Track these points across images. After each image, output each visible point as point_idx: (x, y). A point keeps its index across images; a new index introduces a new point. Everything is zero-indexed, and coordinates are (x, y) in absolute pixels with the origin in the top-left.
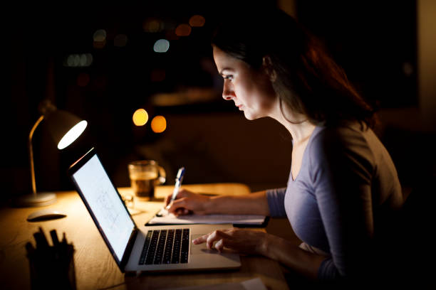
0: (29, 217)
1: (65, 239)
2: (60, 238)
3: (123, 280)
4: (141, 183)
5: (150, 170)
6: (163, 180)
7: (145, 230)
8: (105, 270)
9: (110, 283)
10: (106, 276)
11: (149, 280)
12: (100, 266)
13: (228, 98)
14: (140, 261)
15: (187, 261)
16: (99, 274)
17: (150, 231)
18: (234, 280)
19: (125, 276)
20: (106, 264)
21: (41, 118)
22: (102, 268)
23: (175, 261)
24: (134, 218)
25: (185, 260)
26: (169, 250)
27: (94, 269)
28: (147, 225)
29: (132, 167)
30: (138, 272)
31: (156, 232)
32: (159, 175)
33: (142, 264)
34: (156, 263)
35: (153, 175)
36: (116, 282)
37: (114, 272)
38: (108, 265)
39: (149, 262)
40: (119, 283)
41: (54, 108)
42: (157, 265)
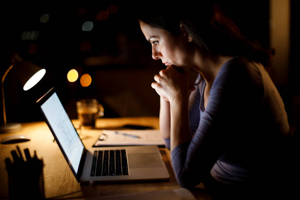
0: (2, 141)
1: (35, 156)
2: (32, 154)
3: (80, 189)
4: (85, 116)
5: (92, 106)
6: (102, 114)
7: (92, 150)
8: (64, 180)
9: (69, 190)
10: (66, 185)
11: (100, 188)
12: (60, 177)
13: (156, 58)
14: (91, 173)
15: (127, 174)
16: (60, 184)
17: (96, 152)
18: (166, 188)
19: (81, 185)
20: (65, 176)
21: (11, 67)
22: (62, 179)
23: (118, 173)
24: (84, 141)
25: (126, 173)
26: (112, 165)
27: (56, 180)
28: (94, 146)
29: (79, 104)
30: (91, 182)
31: (101, 152)
32: (99, 111)
33: (94, 176)
34: (104, 175)
35: (94, 110)
36: (74, 190)
37: (71, 182)
38: (66, 176)
39: (98, 174)
40: (77, 190)
41: (20, 59)
42: (105, 177)
